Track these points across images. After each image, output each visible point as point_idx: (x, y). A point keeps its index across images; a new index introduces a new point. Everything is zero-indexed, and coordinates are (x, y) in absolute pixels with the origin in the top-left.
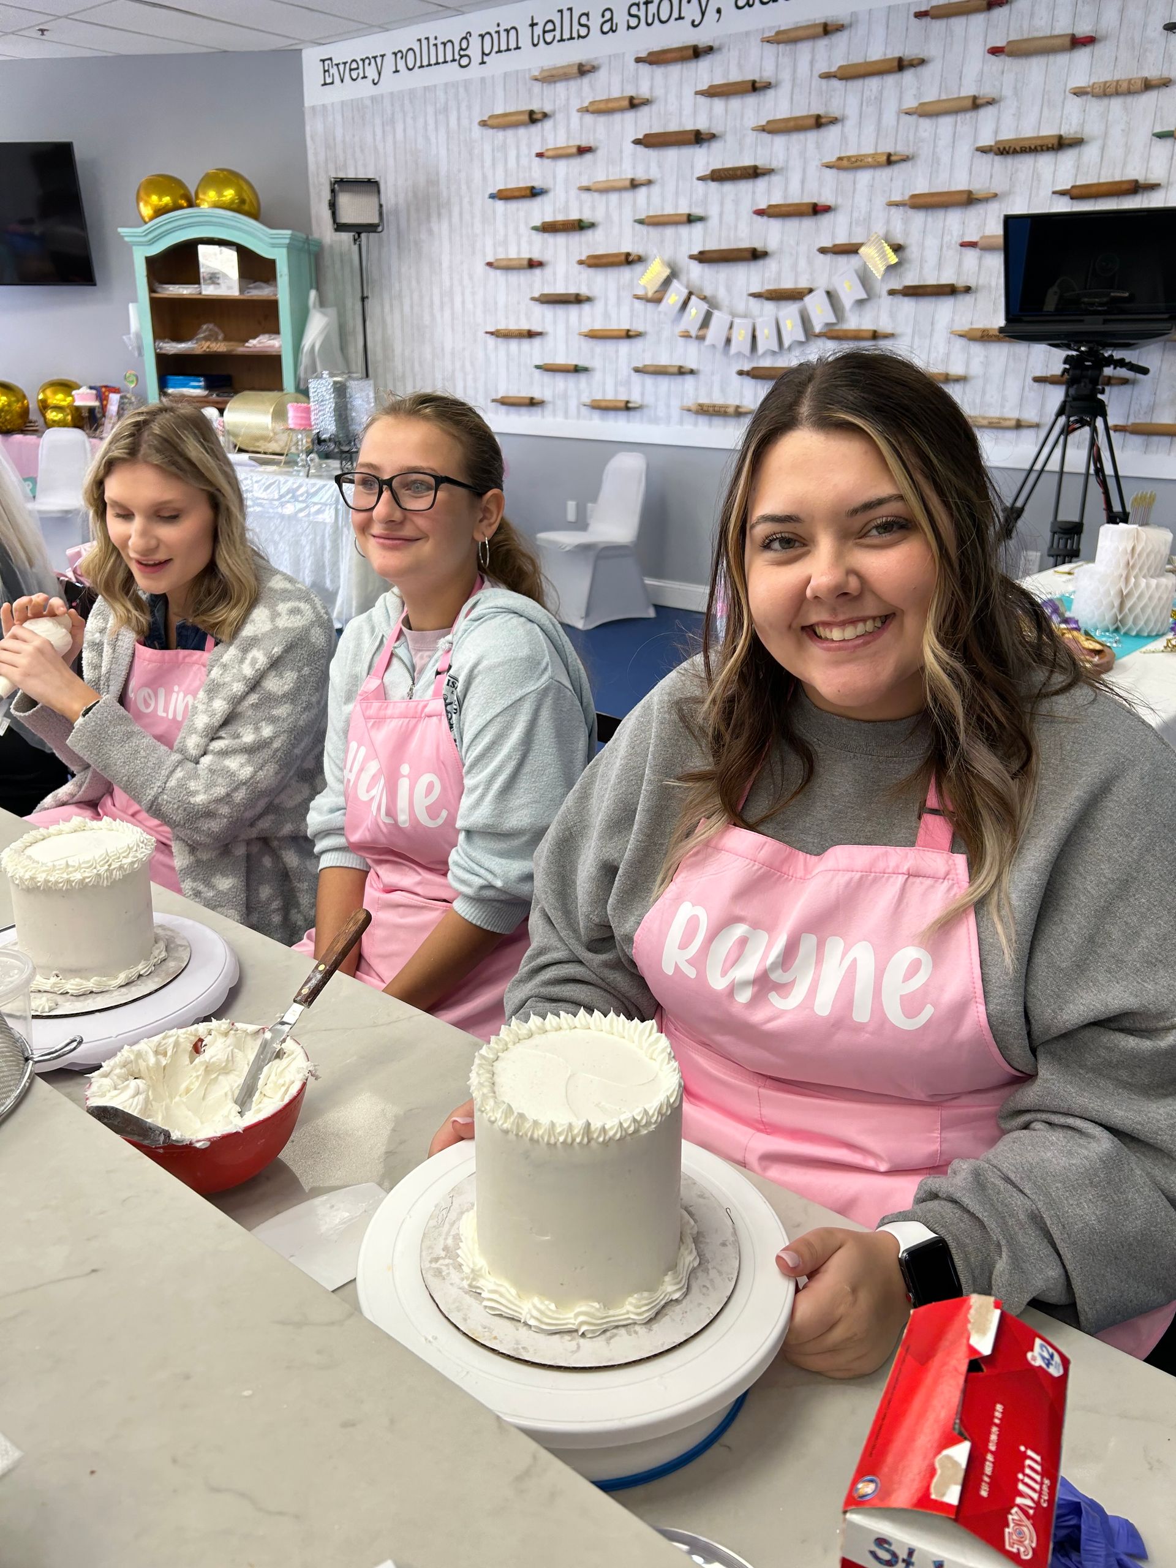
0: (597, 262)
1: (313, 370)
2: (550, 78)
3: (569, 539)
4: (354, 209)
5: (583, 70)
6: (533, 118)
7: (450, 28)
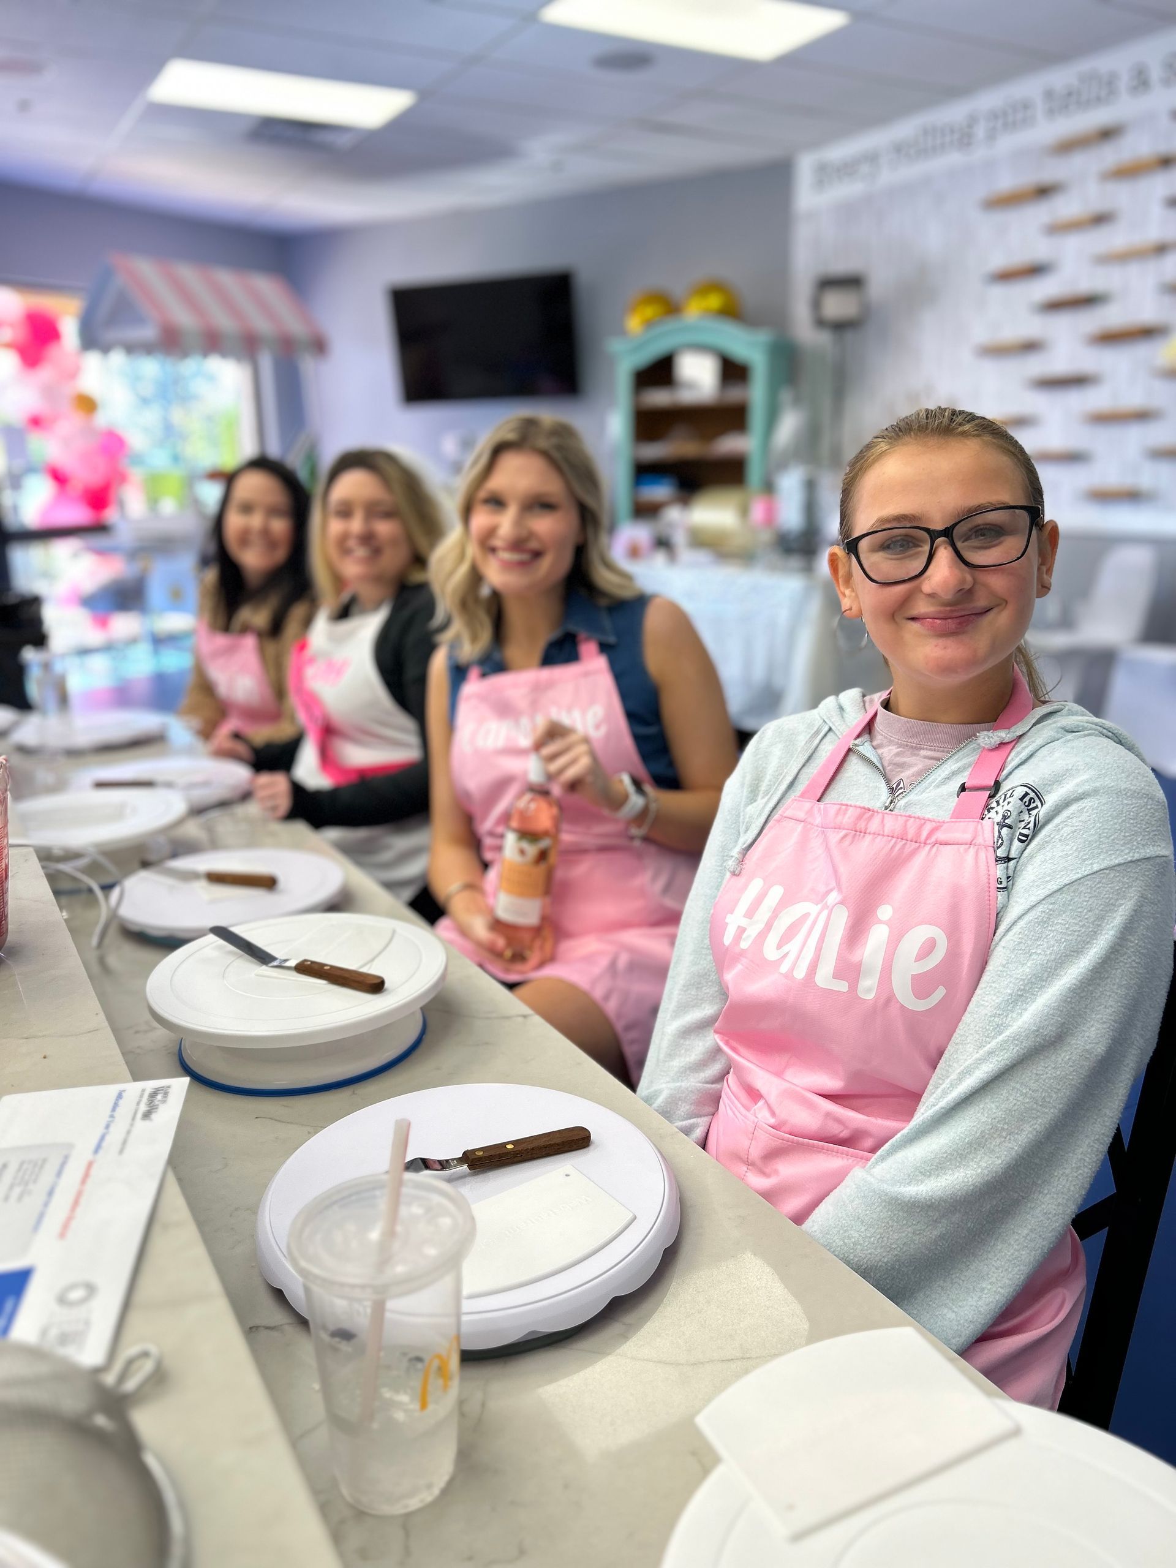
0: (1111, 338)
1: (783, 465)
2: (1067, 147)
3: (1059, 640)
4: (837, 305)
5: (1107, 134)
6: (1043, 192)
7: (954, 113)
